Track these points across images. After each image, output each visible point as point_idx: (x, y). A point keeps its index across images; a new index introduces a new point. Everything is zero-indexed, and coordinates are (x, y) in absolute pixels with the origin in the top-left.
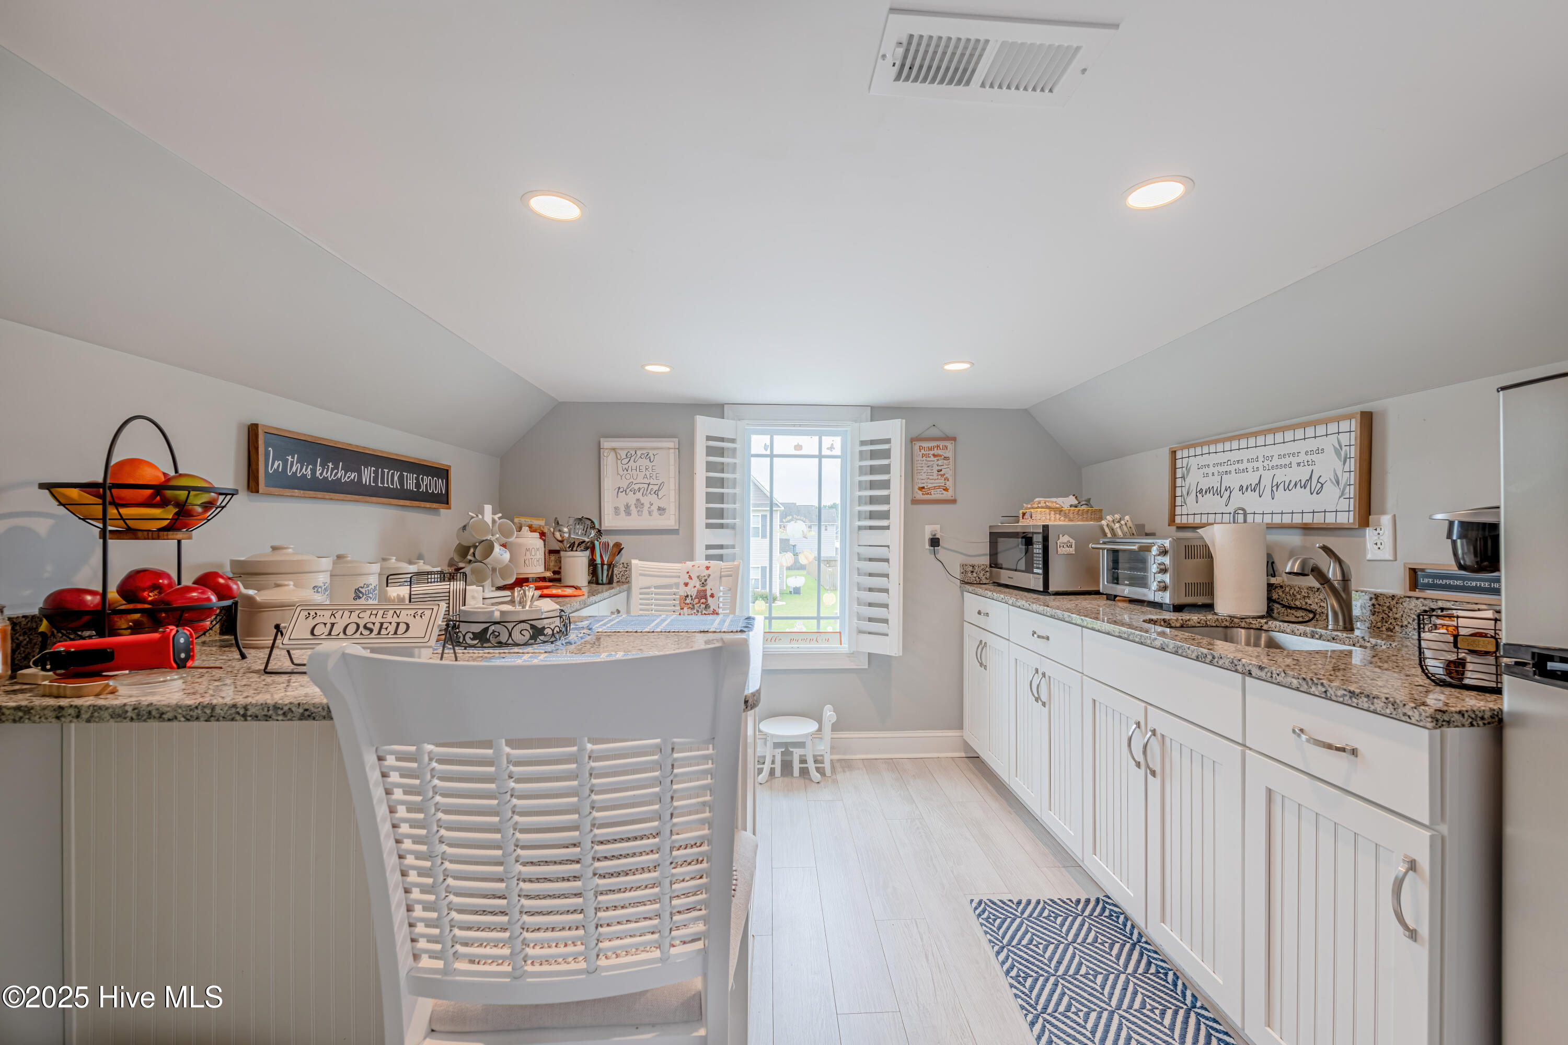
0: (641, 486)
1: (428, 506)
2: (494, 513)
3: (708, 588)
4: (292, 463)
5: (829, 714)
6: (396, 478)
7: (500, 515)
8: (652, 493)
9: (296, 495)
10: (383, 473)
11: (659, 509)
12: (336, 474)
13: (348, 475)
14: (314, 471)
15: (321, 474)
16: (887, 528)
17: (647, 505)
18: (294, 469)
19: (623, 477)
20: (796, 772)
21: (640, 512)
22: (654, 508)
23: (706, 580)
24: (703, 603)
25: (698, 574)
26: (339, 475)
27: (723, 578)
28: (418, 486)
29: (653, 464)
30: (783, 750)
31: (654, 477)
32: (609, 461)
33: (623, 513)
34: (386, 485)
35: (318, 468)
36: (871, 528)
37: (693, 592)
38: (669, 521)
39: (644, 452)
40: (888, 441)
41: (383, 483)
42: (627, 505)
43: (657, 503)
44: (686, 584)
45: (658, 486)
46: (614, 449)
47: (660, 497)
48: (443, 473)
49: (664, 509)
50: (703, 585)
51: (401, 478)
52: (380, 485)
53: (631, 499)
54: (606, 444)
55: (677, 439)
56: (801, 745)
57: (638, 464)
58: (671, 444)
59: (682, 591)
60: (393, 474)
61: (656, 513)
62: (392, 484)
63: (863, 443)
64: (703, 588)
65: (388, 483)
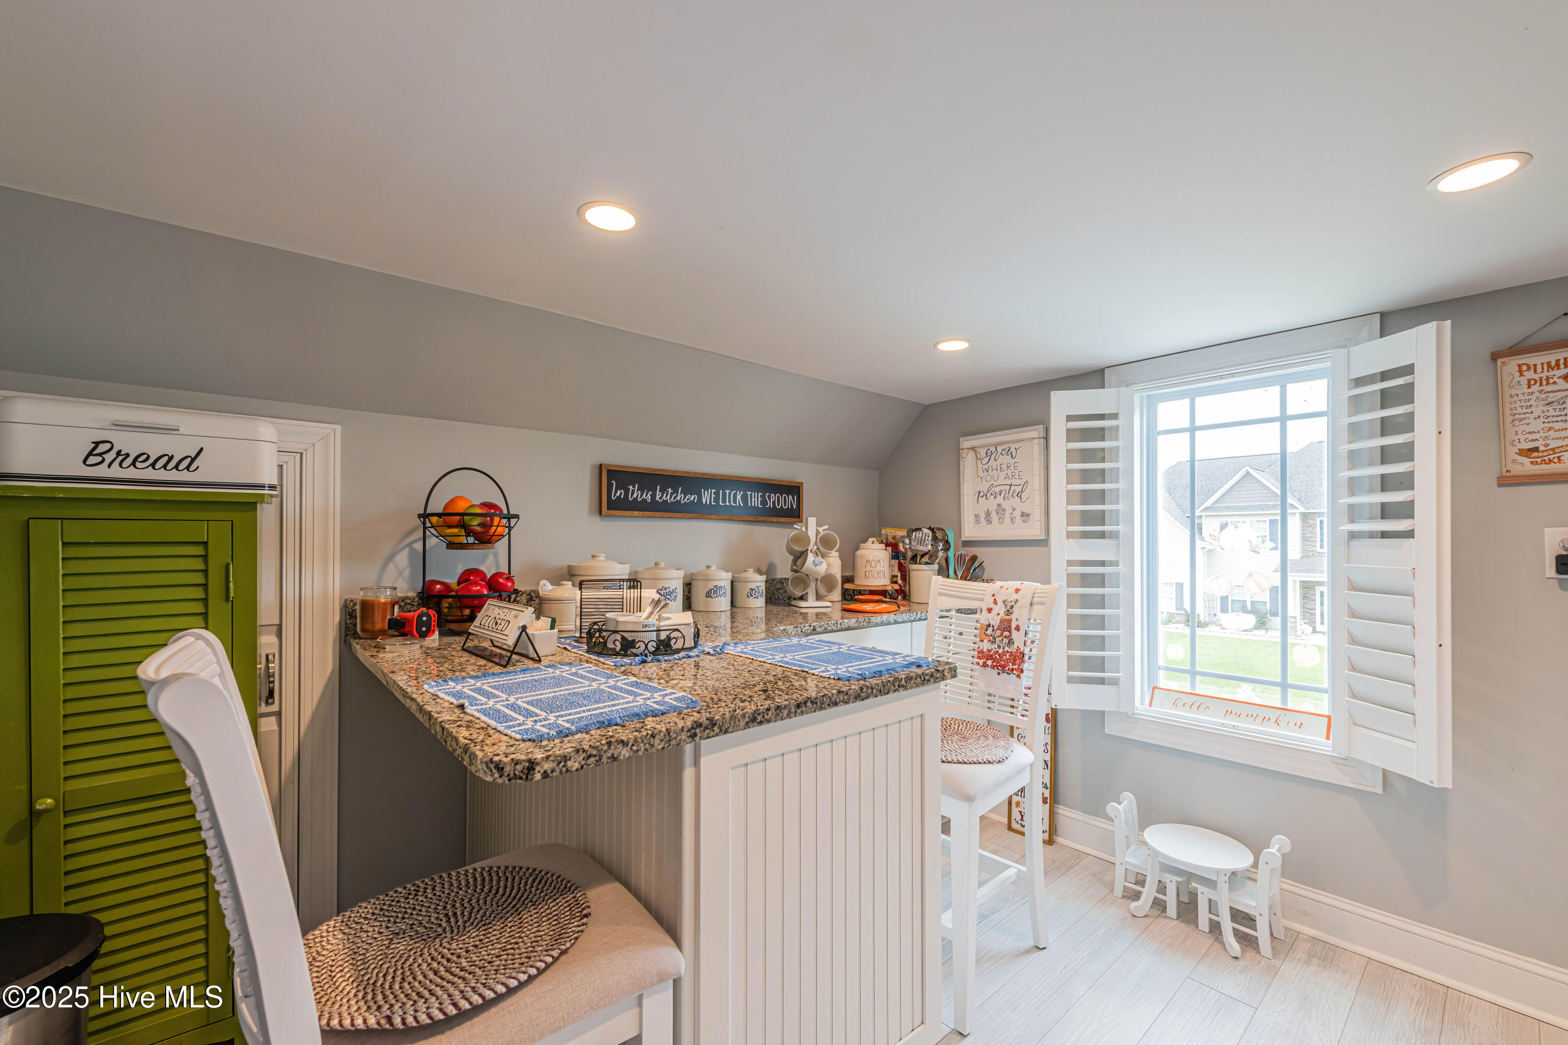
0: (1002, 488)
1: (775, 520)
2: (819, 524)
3: (1014, 617)
4: (633, 491)
6: (739, 497)
7: (826, 527)
8: (1014, 495)
9: (636, 515)
10: (724, 495)
11: (1023, 515)
12: (675, 497)
13: (687, 497)
14: (653, 496)
15: (661, 498)
16: (1410, 534)
17: (1008, 511)
18: (635, 495)
19: (984, 479)
20: (1204, 924)
21: (1001, 520)
22: (1017, 513)
23: (1012, 607)
24: (1005, 637)
25: (1004, 599)
26: (679, 498)
27: (1035, 607)
28: (764, 502)
29: (1015, 460)
30: (1180, 879)
31: (1016, 476)
32: (968, 461)
33: (983, 521)
34: (727, 504)
35: (658, 493)
36: (1384, 535)
37: (996, 621)
38: (1034, 531)
39: (1005, 447)
40: (1409, 370)
41: (724, 501)
42: (988, 512)
43: (1021, 508)
44: (990, 610)
45: (1021, 486)
46: (972, 448)
47: (1023, 500)
48: (794, 490)
49: (1028, 515)
50: (1009, 612)
51: (744, 498)
52: (721, 504)
53: (992, 504)
54: (966, 443)
55: (1041, 426)
56: (1212, 884)
57: (998, 462)
58: (1035, 432)
59: (984, 618)
60: (735, 495)
61: (1018, 520)
62: (735, 501)
63: (1359, 382)
64: (1007, 617)
65: (730, 502)
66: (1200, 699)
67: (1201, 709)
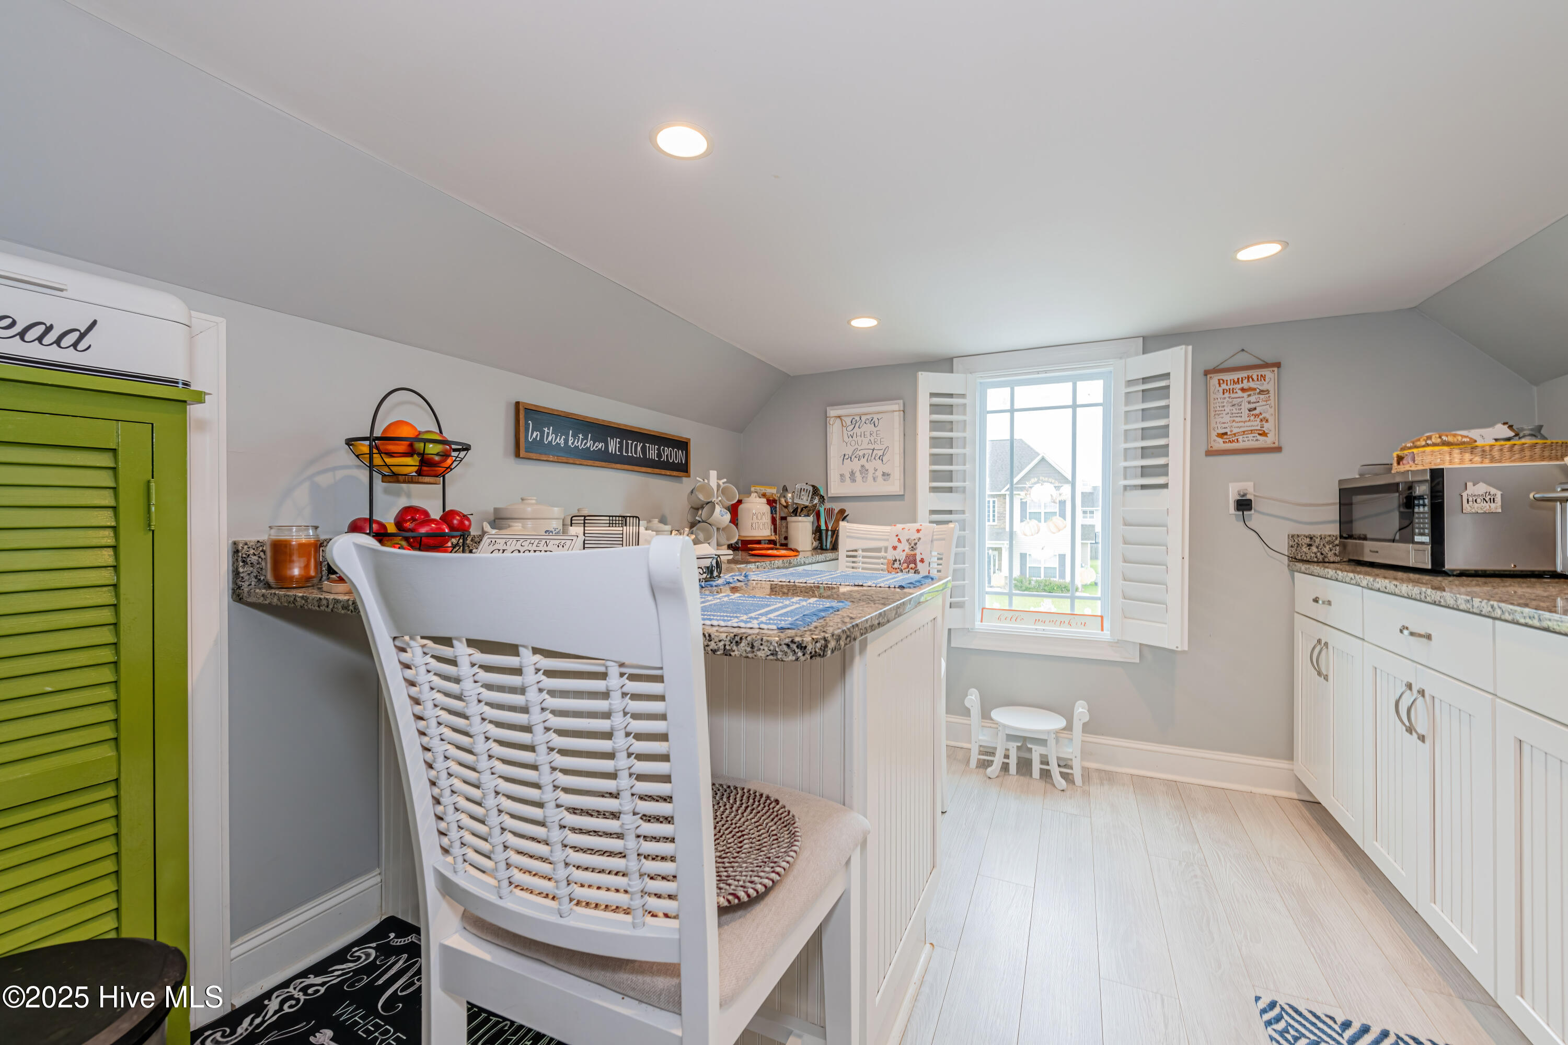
0: (865, 452)
1: (668, 474)
2: (719, 478)
3: (917, 552)
4: (548, 433)
5: (1081, 710)
6: (639, 448)
7: (725, 480)
8: (877, 458)
9: (551, 459)
10: (627, 444)
11: (884, 474)
12: (586, 444)
13: (596, 445)
14: (566, 441)
15: (573, 444)
16: (1166, 486)
17: (871, 471)
18: (550, 439)
19: (848, 444)
20: (1036, 773)
21: (864, 479)
22: (879, 473)
23: (916, 544)
24: (911, 568)
25: (907, 538)
26: (588, 445)
27: (935, 542)
28: (659, 455)
29: (877, 429)
30: (1019, 744)
31: (879, 442)
32: (835, 429)
33: (848, 480)
34: (630, 454)
35: (570, 438)
36: (1143, 487)
37: (902, 557)
38: (894, 487)
39: (869, 417)
40: (1167, 375)
41: (627, 452)
42: (852, 472)
43: (882, 468)
44: (895, 548)
45: (883, 451)
46: (839, 417)
47: (884, 462)
48: (683, 445)
49: (888, 475)
50: (913, 549)
51: (643, 449)
52: (624, 454)
53: (856, 465)
54: (833, 412)
55: (902, 401)
56: (1043, 742)
57: (862, 430)
58: (896, 406)
59: (891, 554)
60: (636, 446)
61: (880, 479)
62: (636, 453)
64: (912, 553)
65: (631, 453)
66: (1017, 614)
67: (1019, 619)
